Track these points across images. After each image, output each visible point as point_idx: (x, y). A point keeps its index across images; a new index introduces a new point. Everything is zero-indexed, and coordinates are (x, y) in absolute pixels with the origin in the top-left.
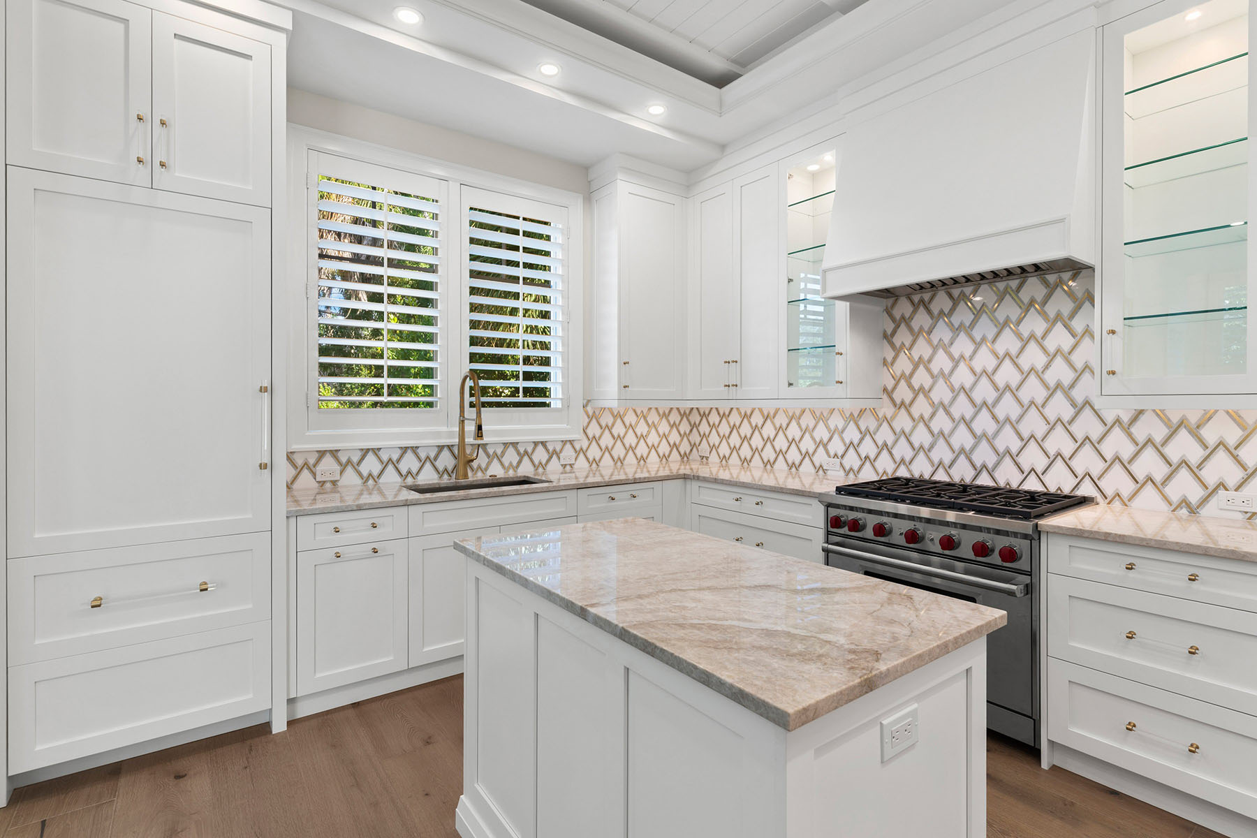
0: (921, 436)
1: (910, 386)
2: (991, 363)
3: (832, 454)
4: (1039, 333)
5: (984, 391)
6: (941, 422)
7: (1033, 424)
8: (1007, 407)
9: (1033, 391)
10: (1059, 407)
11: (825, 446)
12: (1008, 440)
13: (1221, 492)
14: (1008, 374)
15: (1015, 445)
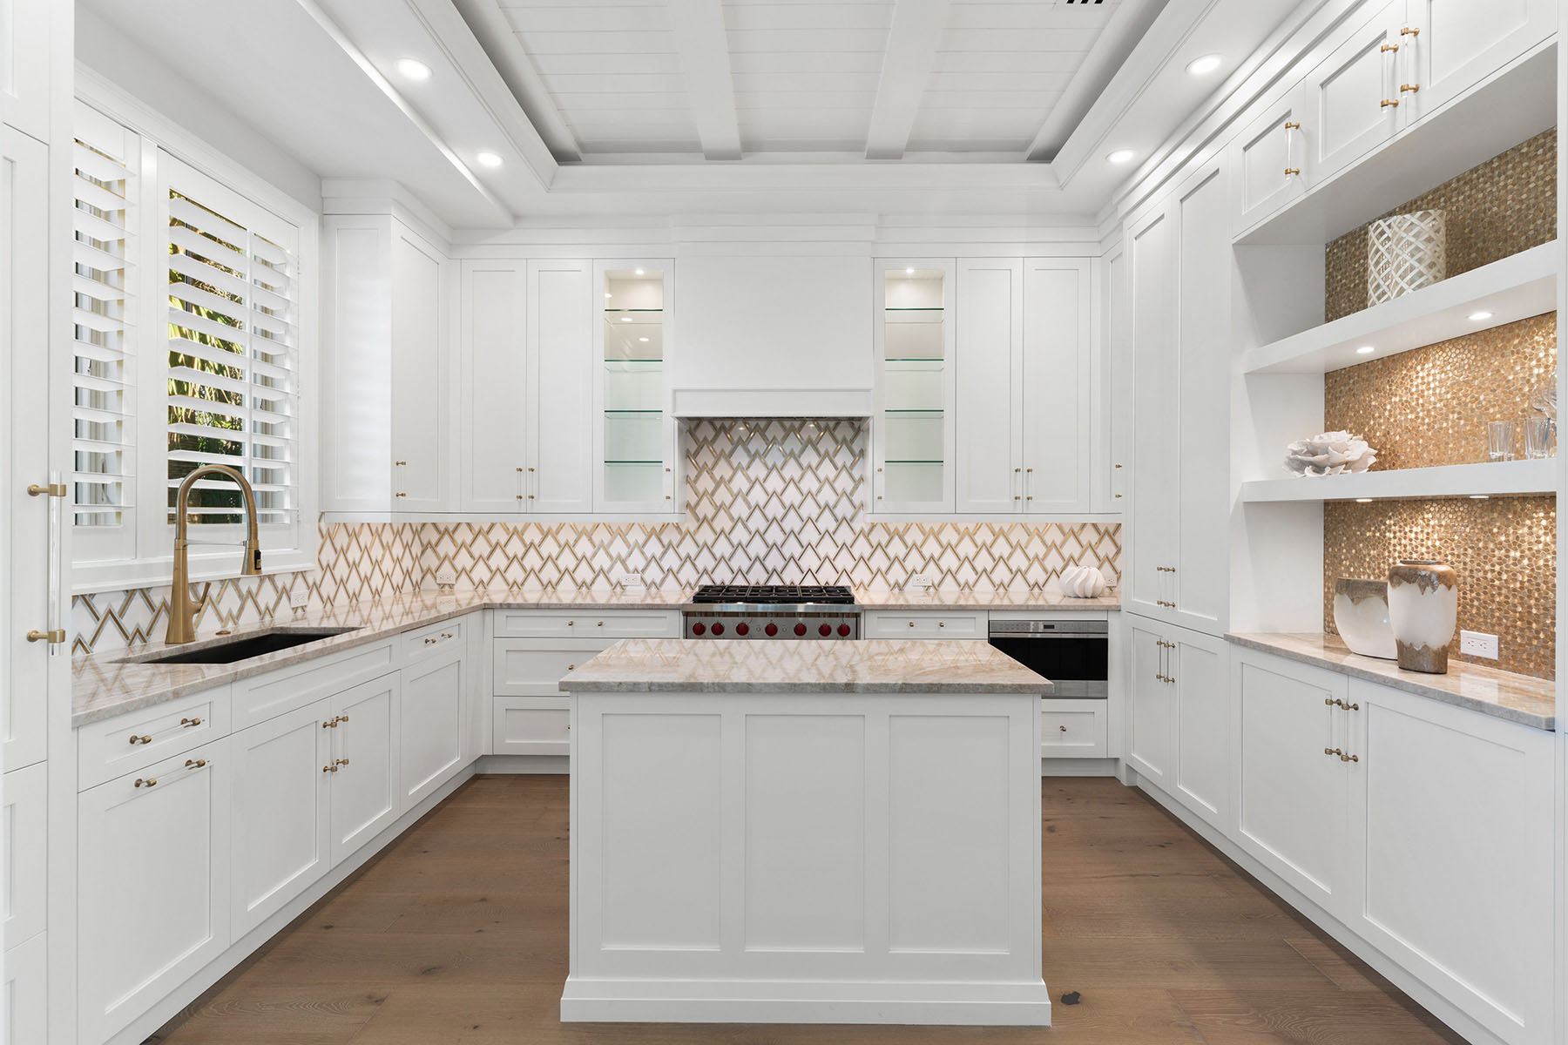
0: (722, 548)
1: (712, 503)
2: (780, 486)
3: (631, 568)
4: (814, 465)
5: (774, 509)
6: (740, 535)
7: (810, 535)
8: (792, 522)
9: (809, 509)
10: (827, 522)
11: (623, 562)
12: (792, 548)
13: (914, 575)
14: (792, 496)
15: (797, 551)
